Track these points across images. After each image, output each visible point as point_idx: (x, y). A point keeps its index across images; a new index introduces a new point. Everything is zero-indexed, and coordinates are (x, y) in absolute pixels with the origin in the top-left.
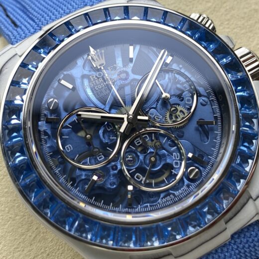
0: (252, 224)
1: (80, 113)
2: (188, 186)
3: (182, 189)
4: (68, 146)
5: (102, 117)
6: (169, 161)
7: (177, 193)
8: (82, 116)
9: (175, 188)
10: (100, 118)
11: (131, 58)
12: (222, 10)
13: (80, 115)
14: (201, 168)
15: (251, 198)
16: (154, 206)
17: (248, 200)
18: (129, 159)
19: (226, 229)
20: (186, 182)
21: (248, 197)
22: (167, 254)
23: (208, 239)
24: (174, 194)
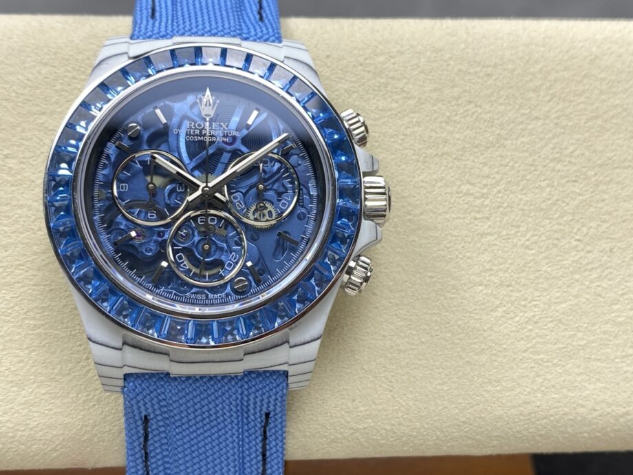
0: (278, 371)
1: (156, 155)
2: (227, 295)
3: (219, 295)
4: (124, 184)
5: (178, 173)
6: (223, 258)
7: (211, 296)
8: (157, 161)
9: (213, 290)
10: (175, 172)
11: (248, 125)
12: (406, 120)
13: (155, 158)
14: (253, 284)
15: (289, 342)
16: (178, 296)
17: (283, 344)
18: (182, 233)
19: (242, 360)
20: (228, 289)
21: (285, 340)
22: (164, 352)
23: (217, 360)
24: (207, 296)
